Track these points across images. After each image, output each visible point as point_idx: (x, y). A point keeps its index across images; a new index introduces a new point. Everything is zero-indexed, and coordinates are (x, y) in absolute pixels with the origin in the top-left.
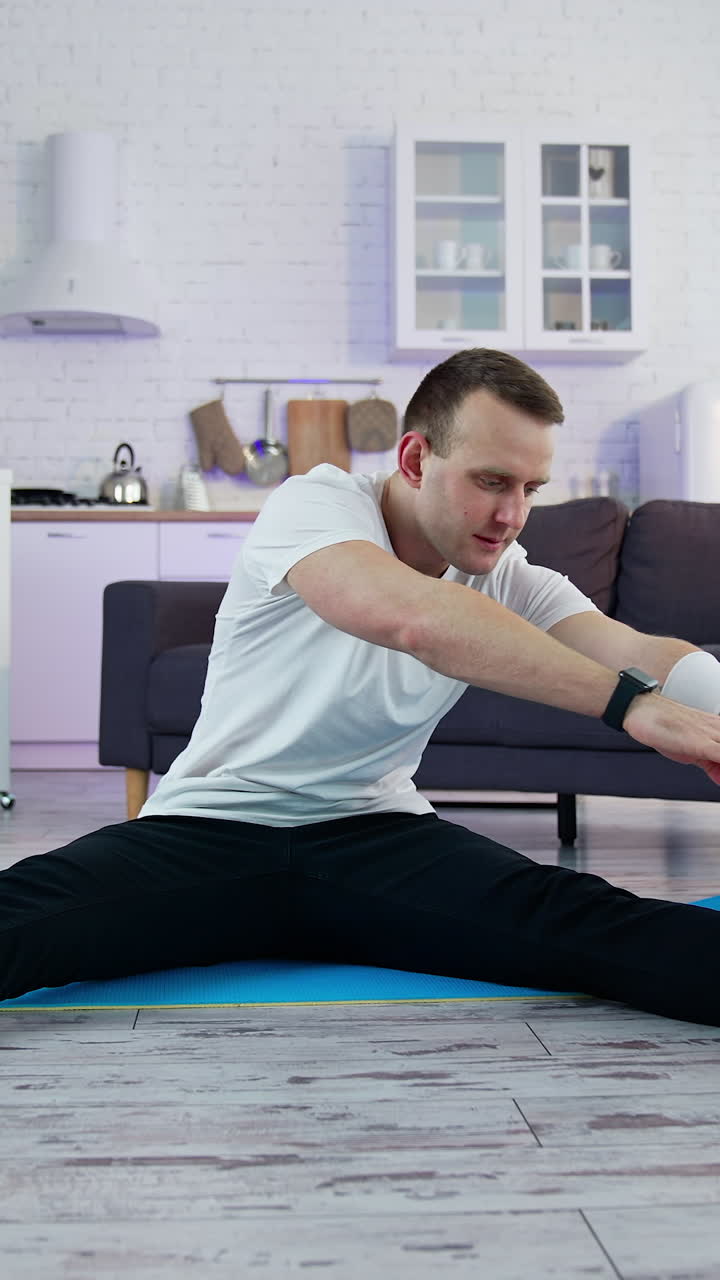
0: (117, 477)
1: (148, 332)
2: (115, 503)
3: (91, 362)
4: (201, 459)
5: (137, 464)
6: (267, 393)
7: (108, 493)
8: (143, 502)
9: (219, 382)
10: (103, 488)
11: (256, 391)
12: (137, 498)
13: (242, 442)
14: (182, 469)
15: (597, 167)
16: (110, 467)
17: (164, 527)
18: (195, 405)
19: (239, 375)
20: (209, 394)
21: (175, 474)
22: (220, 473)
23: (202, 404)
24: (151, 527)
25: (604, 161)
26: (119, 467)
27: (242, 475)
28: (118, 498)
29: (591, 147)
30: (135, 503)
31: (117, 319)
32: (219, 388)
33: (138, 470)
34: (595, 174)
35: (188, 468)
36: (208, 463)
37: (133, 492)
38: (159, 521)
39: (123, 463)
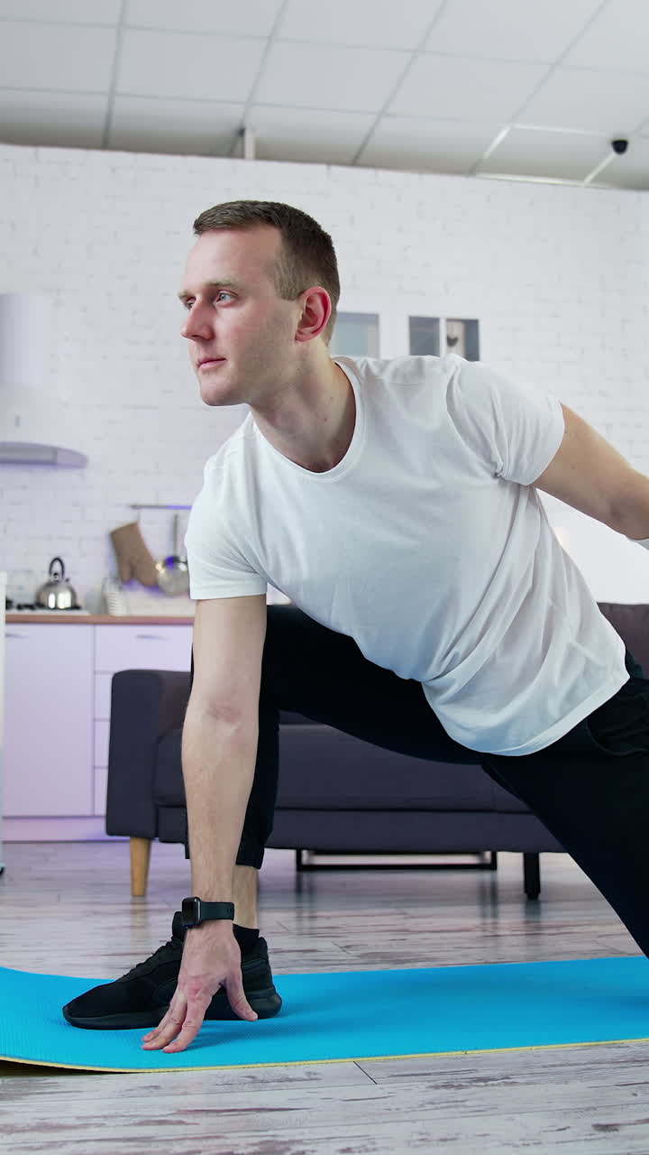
0: (50, 586)
1: (77, 462)
2: (49, 608)
3: (25, 487)
4: (120, 572)
5: (66, 576)
6: (176, 517)
7: (43, 600)
8: (75, 607)
9: (135, 507)
10: (38, 596)
11: (167, 515)
12: (68, 604)
13: (155, 558)
14: (105, 579)
15: (452, 337)
16: (45, 578)
17: (99, 629)
18: (114, 527)
19: (152, 502)
20: (127, 518)
21: (98, 586)
22: (136, 583)
23: (122, 526)
24: (87, 629)
25: (458, 331)
26: (52, 578)
27: (154, 587)
28: (52, 605)
29: (449, 320)
30: (66, 609)
31: (55, 451)
32: (135, 512)
33: (67, 580)
34: (451, 342)
35: (109, 580)
36: (126, 576)
37: (64, 600)
38: (95, 624)
39: (56, 574)
